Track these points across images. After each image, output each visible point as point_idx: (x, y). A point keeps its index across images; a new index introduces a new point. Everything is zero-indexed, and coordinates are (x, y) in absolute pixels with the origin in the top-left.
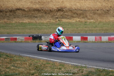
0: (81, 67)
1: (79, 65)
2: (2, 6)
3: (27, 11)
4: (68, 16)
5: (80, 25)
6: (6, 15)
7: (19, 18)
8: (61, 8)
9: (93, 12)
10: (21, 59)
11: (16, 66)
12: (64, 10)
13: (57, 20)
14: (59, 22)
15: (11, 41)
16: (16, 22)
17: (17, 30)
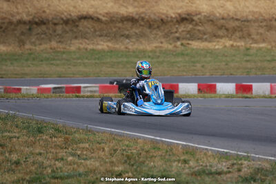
0: (235, 157)
1: (231, 152)
2: (45, 9)
3: (107, 21)
4: (205, 34)
5: (234, 56)
6: (55, 31)
7: (85, 38)
8: (188, 15)
9: (264, 24)
10: (91, 137)
11: (79, 156)
12: (195, 18)
13: (179, 43)
14: (183, 47)
15: (68, 95)
16: (79, 49)
17: (82, 68)
